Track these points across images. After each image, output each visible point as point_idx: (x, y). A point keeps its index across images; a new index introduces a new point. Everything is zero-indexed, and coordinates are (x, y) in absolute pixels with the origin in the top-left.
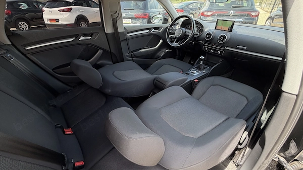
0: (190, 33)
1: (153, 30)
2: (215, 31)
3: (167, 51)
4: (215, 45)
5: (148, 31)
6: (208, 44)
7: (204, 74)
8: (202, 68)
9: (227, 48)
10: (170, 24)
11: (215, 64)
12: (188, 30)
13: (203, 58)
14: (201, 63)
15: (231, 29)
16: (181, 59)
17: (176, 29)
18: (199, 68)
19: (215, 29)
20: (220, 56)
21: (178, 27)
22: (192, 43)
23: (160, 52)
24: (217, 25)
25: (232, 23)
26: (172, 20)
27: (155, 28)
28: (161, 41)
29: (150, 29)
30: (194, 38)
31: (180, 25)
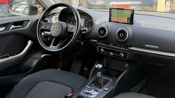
0: (73, 29)
1: (13, 26)
2: (110, 24)
3: (42, 56)
4: (114, 44)
5: (3, 28)
6: (104, 43)
7: (107, 92)
8: (102, 83)
9: (132, 48)
10: (42, 15)
11: (122, 72)
12: (70, 26)
13: (101, 66)
14: (99, 74)
15: (131, 21)
16: (67, 68)
17: (51, 24)
18: (97, 84)
19: (110, 21)
20: (125, 60)
21: (54, 20)
22: (79, 44)
23: (31, 59)
24: (110, 15)
25: (130, 13)
26: (44, 9)
27: (15, 23)
28: (30, 43)
29: (6, 25)
30: (83, 36)
31: (57, 16)
